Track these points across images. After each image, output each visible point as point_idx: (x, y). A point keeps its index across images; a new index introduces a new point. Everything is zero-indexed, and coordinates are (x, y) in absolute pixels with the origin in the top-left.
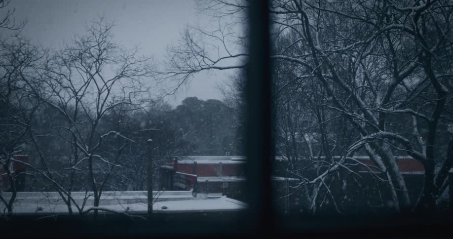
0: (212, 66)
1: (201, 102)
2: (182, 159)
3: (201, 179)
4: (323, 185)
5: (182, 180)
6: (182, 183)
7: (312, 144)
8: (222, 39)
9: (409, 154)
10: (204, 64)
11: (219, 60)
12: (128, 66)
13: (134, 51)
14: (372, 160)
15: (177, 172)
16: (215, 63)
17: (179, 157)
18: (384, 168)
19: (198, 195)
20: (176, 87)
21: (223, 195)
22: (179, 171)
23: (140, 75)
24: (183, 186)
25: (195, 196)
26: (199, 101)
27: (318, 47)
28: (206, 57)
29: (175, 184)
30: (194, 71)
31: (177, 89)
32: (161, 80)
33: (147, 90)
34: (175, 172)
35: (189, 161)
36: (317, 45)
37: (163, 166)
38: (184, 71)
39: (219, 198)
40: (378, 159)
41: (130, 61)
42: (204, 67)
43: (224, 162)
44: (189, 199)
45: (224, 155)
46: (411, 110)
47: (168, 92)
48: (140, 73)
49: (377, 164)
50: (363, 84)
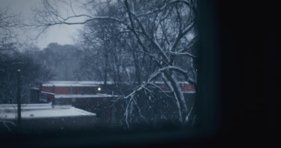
0: (63, 22)
1: (60, 46)
2: (46, 83)
3: (57, 96)
4: (132, 100)
5: (45, 97)
6: (45, 99)
7: (130, 74)
8: (70, 4)
9: (187, 81)
10: (57, 20)
11: (68, 18)
12: (2, 19)
13: (6, 10)
14: (166, 84)
15: (42, 92)
16: (65, 20)
17: (43, 82)
18: (173, 90)
19: (55, 106)
20: (37, 35)
21: (72, 106)
22: (44, 91)
23: (11, 26)
24: (45, 100)
25: (53, 107)
26: (59, 45)
27: (133, 12)
28: (59, 16)
29: (41, 100)
30: (50, 25)
31: (38, 36)
32: (27, 30)
33: (16, 36)
34: (40, 91)
35: (50, 84)
36: (132, 11)
37: (32, 88)
38: (43, 25)
39: (69, 108)
40: (169, 83)
41: (3, 17)
42: (57, 22)
43: (74, 85)
44: (49, 109)
45: (74, 80)
46: (188, 53)
47: (32, 38)
48: (10, 25)
49: (168, 87)
50: (163, 37)
